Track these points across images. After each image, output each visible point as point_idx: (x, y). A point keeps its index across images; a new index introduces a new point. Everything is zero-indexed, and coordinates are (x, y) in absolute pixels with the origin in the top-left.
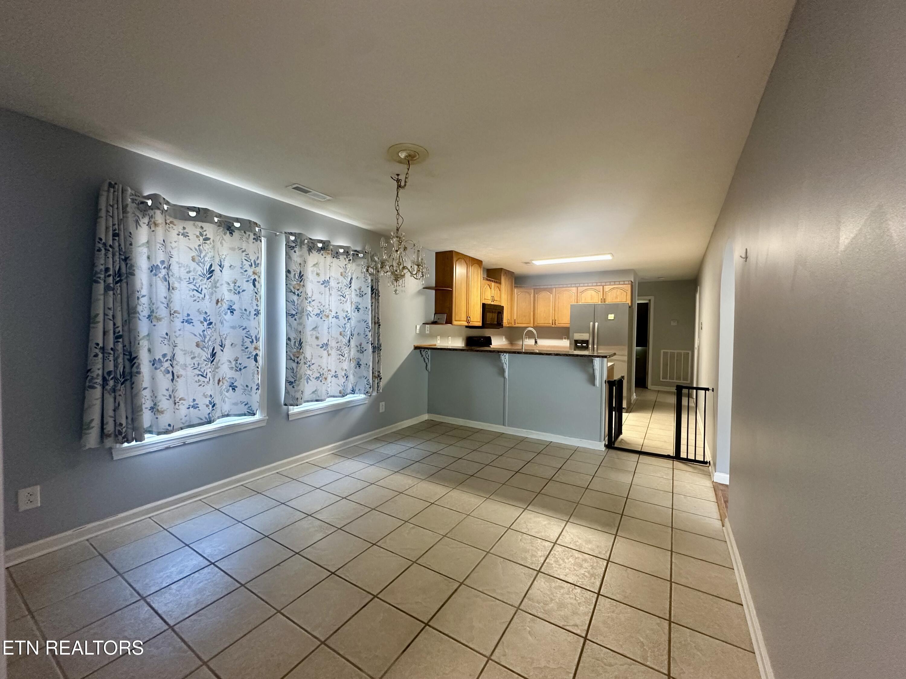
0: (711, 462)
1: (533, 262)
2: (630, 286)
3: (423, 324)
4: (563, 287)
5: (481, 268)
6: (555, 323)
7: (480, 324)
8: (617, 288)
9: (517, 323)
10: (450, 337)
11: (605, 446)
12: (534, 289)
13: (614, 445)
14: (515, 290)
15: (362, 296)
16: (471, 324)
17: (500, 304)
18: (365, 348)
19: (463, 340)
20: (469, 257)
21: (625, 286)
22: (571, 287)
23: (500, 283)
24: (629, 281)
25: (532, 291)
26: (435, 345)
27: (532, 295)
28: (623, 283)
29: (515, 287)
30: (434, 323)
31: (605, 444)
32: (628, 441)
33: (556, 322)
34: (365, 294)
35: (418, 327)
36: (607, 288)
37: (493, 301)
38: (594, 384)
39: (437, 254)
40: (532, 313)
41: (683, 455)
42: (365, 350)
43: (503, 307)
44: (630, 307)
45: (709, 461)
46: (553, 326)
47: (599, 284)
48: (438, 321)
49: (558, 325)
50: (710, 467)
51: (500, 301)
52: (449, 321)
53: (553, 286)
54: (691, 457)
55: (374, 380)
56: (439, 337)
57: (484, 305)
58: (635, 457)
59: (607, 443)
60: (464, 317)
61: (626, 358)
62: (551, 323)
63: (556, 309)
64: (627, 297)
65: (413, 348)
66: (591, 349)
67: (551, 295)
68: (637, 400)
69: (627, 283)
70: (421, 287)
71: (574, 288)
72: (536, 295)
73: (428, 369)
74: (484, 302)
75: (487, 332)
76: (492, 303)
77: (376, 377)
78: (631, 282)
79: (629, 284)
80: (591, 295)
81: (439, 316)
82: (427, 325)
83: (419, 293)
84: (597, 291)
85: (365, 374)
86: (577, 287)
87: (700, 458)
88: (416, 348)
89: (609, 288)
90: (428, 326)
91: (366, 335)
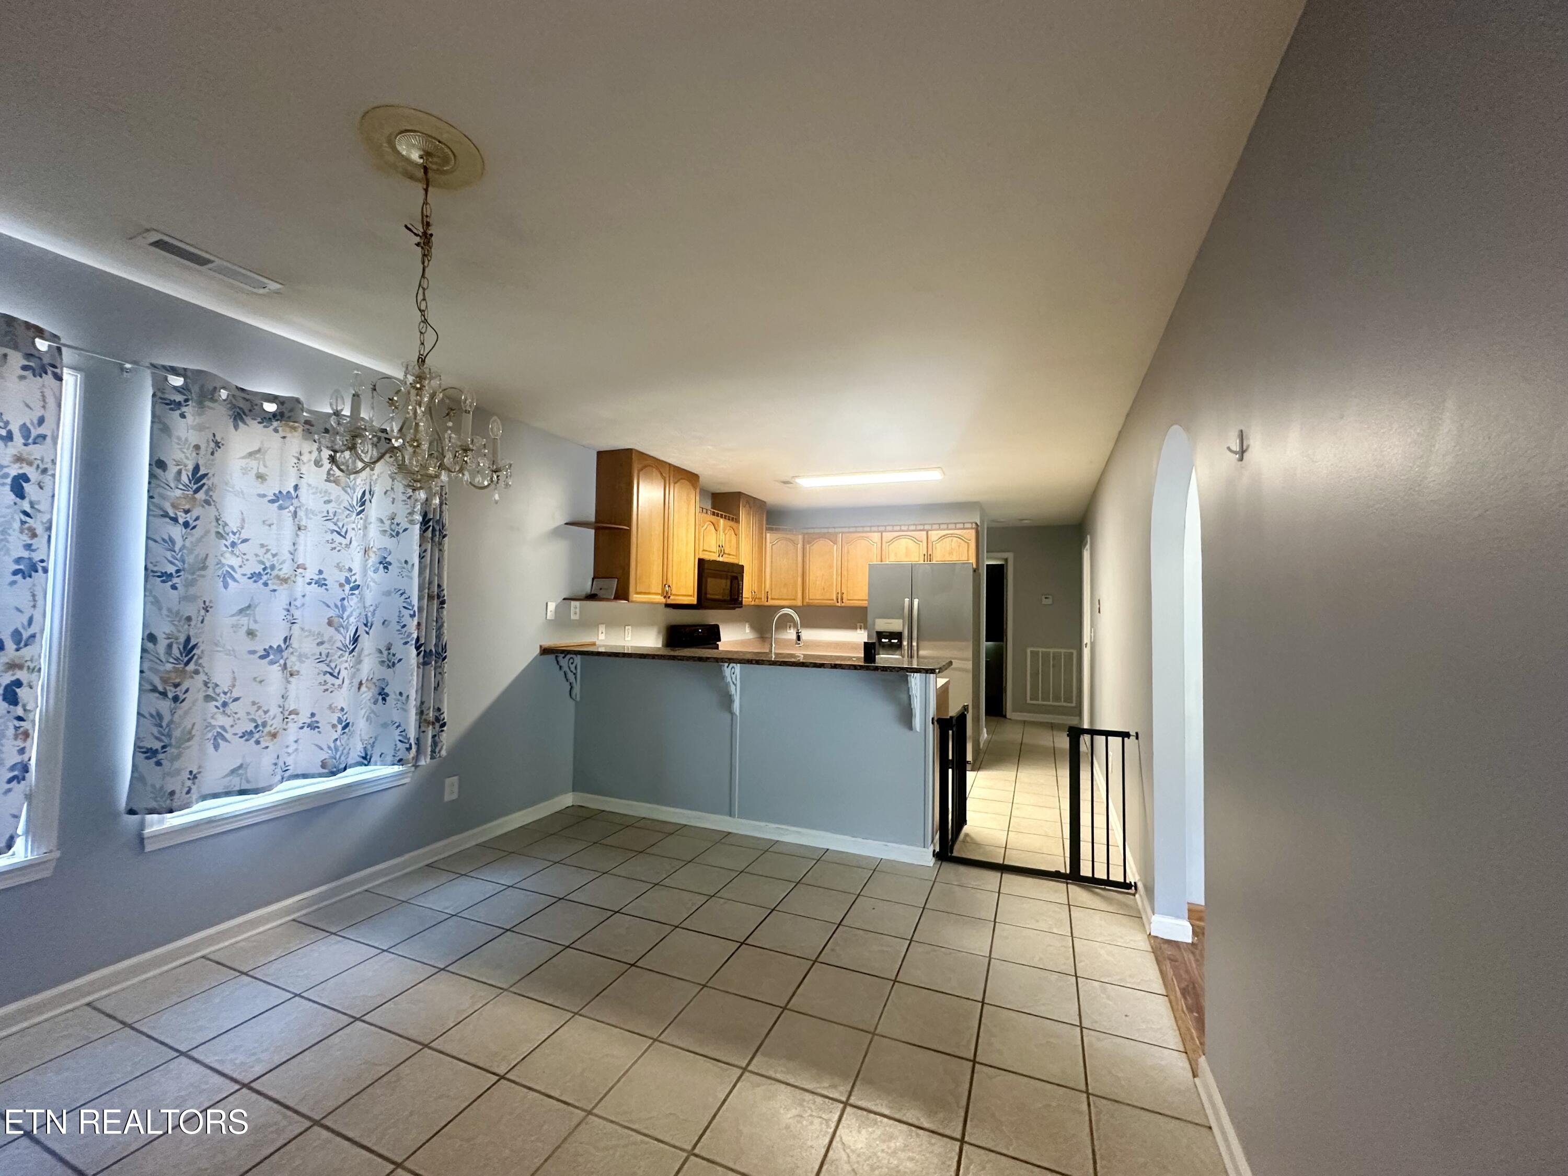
0: (1140, 885)
1: (798, 480)
2: (973, 532)
3: (564, 599)
4: (856, 532)
5: (695, 487)
6: (842, 599)
7: (693, 600)
8: (952, 535)
9: (772, 599)
10: (630, 627)
11: (934, 856)
12: (804, 535)
13: (952, 852)
14: (768, 535)
15: (398, 534)
16: (673, 600)
17: (736, 561)
18: (398, 656)
19: (659, 632)
20: (670, 464)
21: (965, 531)
22: (870, 532)
23: (737, 521)
24: (972, 523)
25: (800, 537)
26: (594, 644)
27: (800, 546)
28: (961, 526)
29: (767, 529)
30: (591, 597)
31: (934, 851)
32: (978, 838)
33: (844, 596)
34: (405, 530)
35: (552, 606)
36: (934, 535)
37: (722, 552)
38: (910, 727)
39: (600, 454)
40: (800, 580)
41: (1085, 871)
42: (400, 660)
43: (742, 567)
44: (975, 571)
45: (1135, 883)
46: (839, 604)
47: (921, 527)
48: (601, 593)
49: (847, 603)
50: (1137, 896)
51: (737, 555)
52: (622, 594)
53: (837, 530)
54: (1101, 874)
55: (423, 729)
56: (602, 628)
57: (701, 561)
58: (994, 876)
59: (937, 850)
60: (656, 586)
61: (969, 665)
62: (835, 598)
63: (845, 573)
64: (970, 552)
65: (538, 651)
66: (906, 648)
67: (835, 547)
68: (989, 742)
69: (969, 526)
70: (560, 519)
71: (876, 534)
72: (808, 546)
73: (574, 696)
74: (702, 557)
75: (711, 617)
76: (721, 559)
77: (429, 723)
78: (976, 524)
79: (972, 528)
80: (907, 548)
81: (600, 583)
82: (573, 603)
83: (556, 533)
84: (917, 541)
85: (396, 716)
86: (882, 532)
87: (1117, 876)
88: (545, 651)
89: (937, 534)
90: (577, 603)
91: (402, 624)
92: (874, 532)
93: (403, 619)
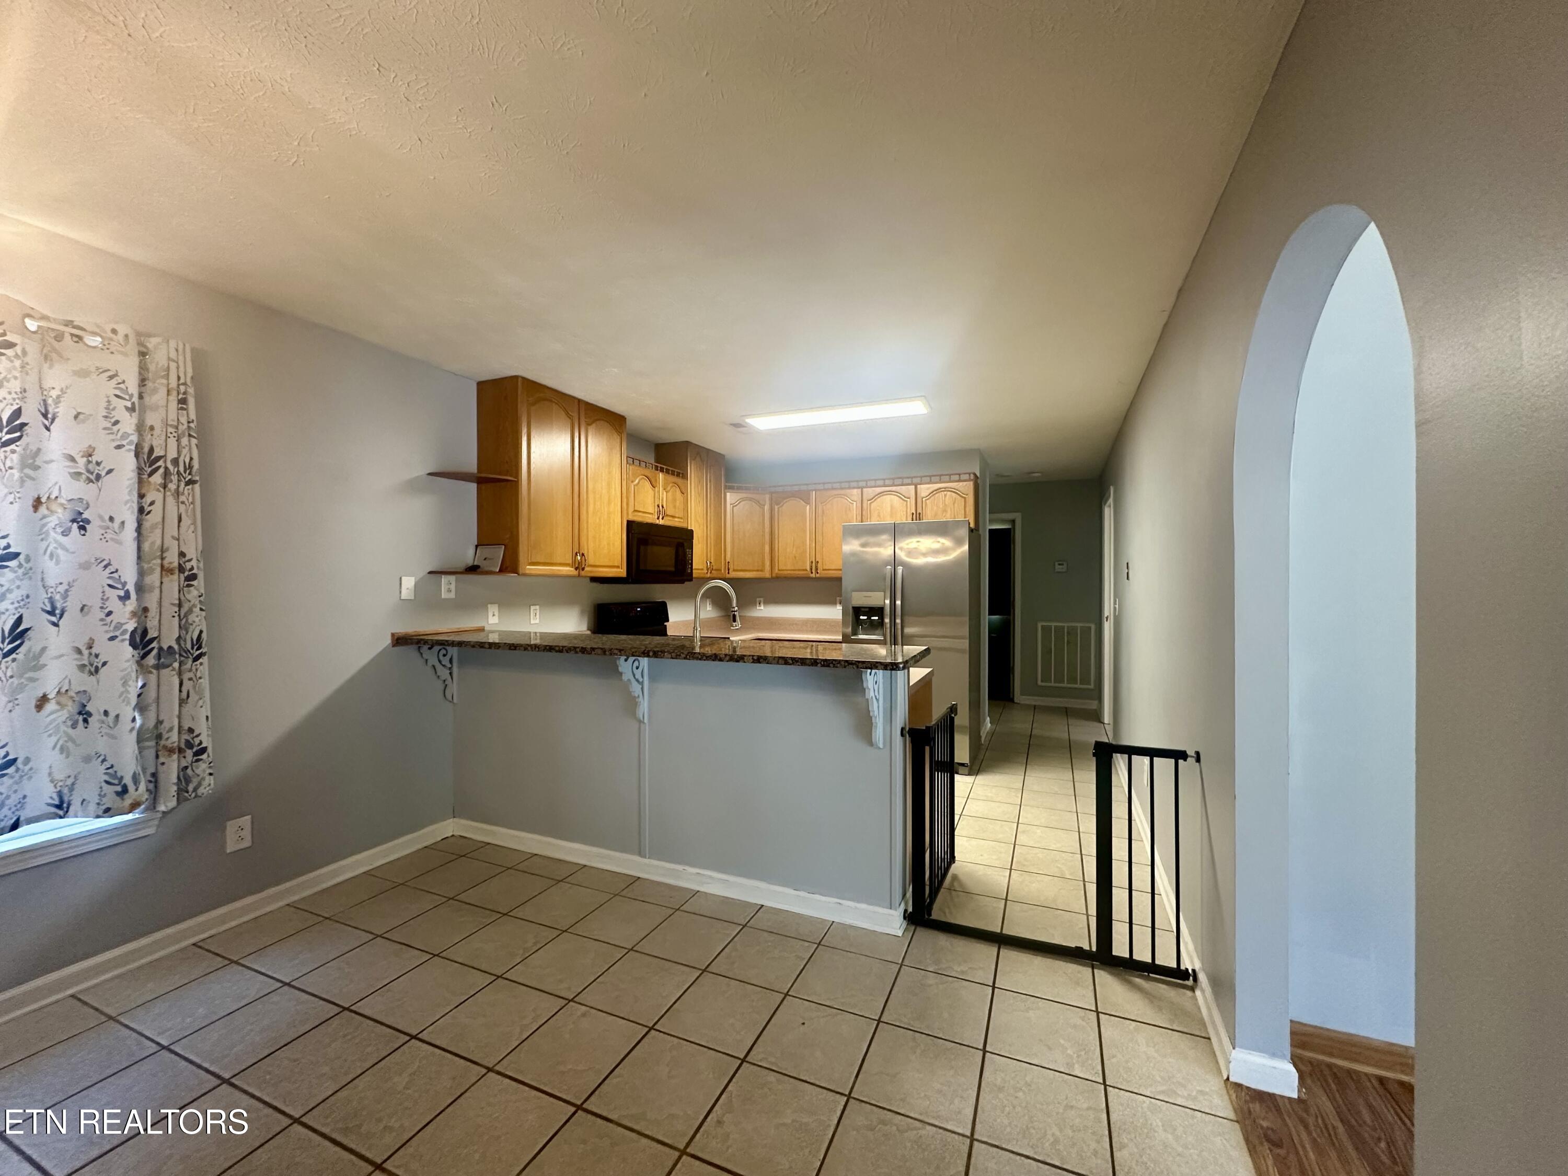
0: (1202, 977)
1: (749, 421)
2: (970, 485)
3: (430, 573)
4: (833, 489)
5: (620, 433)
6: (817, 569)
7: (622, 572)
8: (946, 489)
9: (734, 570)
10: (538, 607)
11: (905, 918)
12: (771, 493)
13: (930, 915)
14: (728, 494)
15: (98, 477)
16: (589, 571)
17: (683, 525)
18: (102, 658)
19: (582, 612)
20: (579, 401)
21: (961, 484)
22: (849, 488)
23: (683, 475)
24: (970, 474)
25: (767, 497)
26: (482, 630)
27: (767, 507)
28: (957, 477)
29: (726, 487)
30: (473, 569)
31: (906, 911)
32: (971, 886)
33: (819, 565)
34: (110, 471)
35: (409, 583)
36: (924, 489)
37: (661, 511)
38: (870, 742)
39: (481, 385)
40: (767, 548)
41: (1120, 949)
42: (104, 664)
43: (692, 531)
44: (971, 530)
45: (1194, 971)
46: (813, 575)
47: (909, 481)
48: (485, 565)
49: (822, 573)
50: (1198, 993)
51: (686, 517)
52: (510, 566)
53: (810, 487)
54: (1142, 955)
56: (493, 609)
57: (630, 524)
58: (988, 951)
59: (910, 909)
60: (563, 552)
61: (965, 644)
62: (808, 568)
63: (819, 538)
64: (967, 509)
65: (388, 641)
66: (888, 626)
67: (808, 507)
68: (992, 734)
69: (966, 477)
70: (420, 469)
71: (855, 490)
72: (776, 507)
73: (449, 696)
74: (631, 518)
76: (661, 522)
77: (171, 751)
78: (975, 474)
79: (970, 480)
80: (892, 507)
81: (485, 551)
82: (444, 579)
83: (412, 487)
84: (904, 498)
85: (102, 745)
86: (862, 488)
87: (1166, 959)
88: (400, 641)
89: (928, 489)
90: (452, 578)
91: (107, 611)
92: (854, 488)
93: (107, 603)
